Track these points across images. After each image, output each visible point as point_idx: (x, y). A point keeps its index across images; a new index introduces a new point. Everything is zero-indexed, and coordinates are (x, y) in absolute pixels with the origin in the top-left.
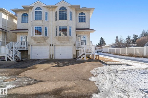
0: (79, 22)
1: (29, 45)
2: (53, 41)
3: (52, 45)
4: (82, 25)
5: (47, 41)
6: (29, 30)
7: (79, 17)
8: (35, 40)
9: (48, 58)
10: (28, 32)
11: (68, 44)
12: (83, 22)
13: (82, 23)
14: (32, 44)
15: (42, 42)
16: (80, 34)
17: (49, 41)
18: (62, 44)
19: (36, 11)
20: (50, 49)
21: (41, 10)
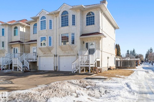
0: (87, 25)
1: (37, 56)
2: (57, 52)
3: (57, 56)
4: (90, 29)
5: (52, 51)
6: (37, 41)
7: (87, 18)
8: (42, 51)
9: (53, 70)
10: (36, 43)
11: (72, 54)
12: (91, 24)
13: (90, 26)
14: (40, 55)
15: (48, 53)
16: (88, 40)
17: (54, 52)
18: (66, 55)
19: (41, 20)
20: (54, 60)
21: (45, 18)
